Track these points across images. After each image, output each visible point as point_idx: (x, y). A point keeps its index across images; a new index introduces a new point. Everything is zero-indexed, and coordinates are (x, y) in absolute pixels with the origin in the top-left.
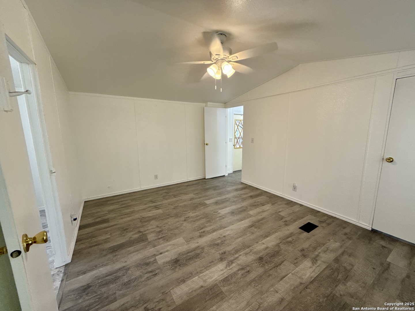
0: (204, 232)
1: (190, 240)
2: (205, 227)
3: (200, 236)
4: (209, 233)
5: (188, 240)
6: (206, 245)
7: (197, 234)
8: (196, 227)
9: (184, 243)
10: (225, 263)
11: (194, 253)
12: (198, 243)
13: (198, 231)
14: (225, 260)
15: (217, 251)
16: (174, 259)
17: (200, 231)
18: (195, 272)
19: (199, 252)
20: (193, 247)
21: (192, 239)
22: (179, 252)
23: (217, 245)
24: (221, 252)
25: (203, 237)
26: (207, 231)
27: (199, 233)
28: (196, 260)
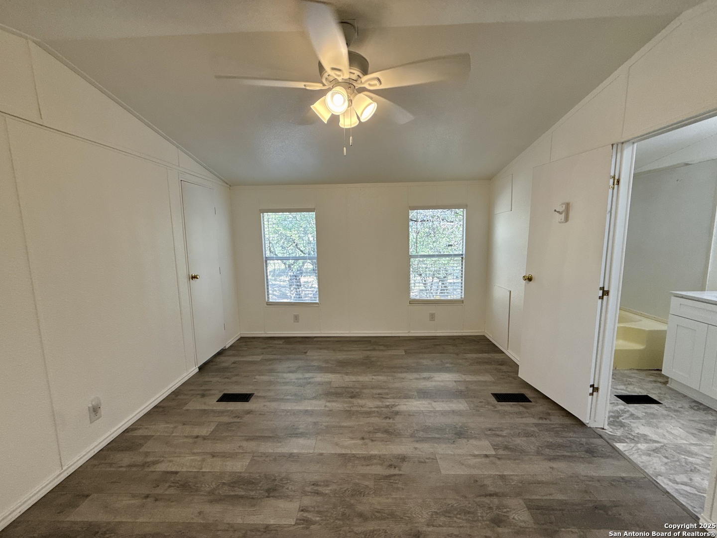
0: (390, 466)
1: (427, 460)
2: (378, 478)
3: (403, 459)
4: (381, 459)
5: (431, 460)
6: (403, 439)
7: (406, 468)
8: (398, 489)
9: (440, 458)
10: (397, 409)
11: (430, 435)
12: (416, 448)
13: (401, 475)
14: (393, 411)
15: (394, 423)
16: (464, 438)
17: (396, 472)
18: (437, 414)
19: (421, 433)
20: (426, 444)
21: (423, 460)
22: (453, 445)
23: (386, 431)
24: (391, 421)
25: (399, 455)
26: (381, 465)
27: (402, 470)
28: (430, 424)
